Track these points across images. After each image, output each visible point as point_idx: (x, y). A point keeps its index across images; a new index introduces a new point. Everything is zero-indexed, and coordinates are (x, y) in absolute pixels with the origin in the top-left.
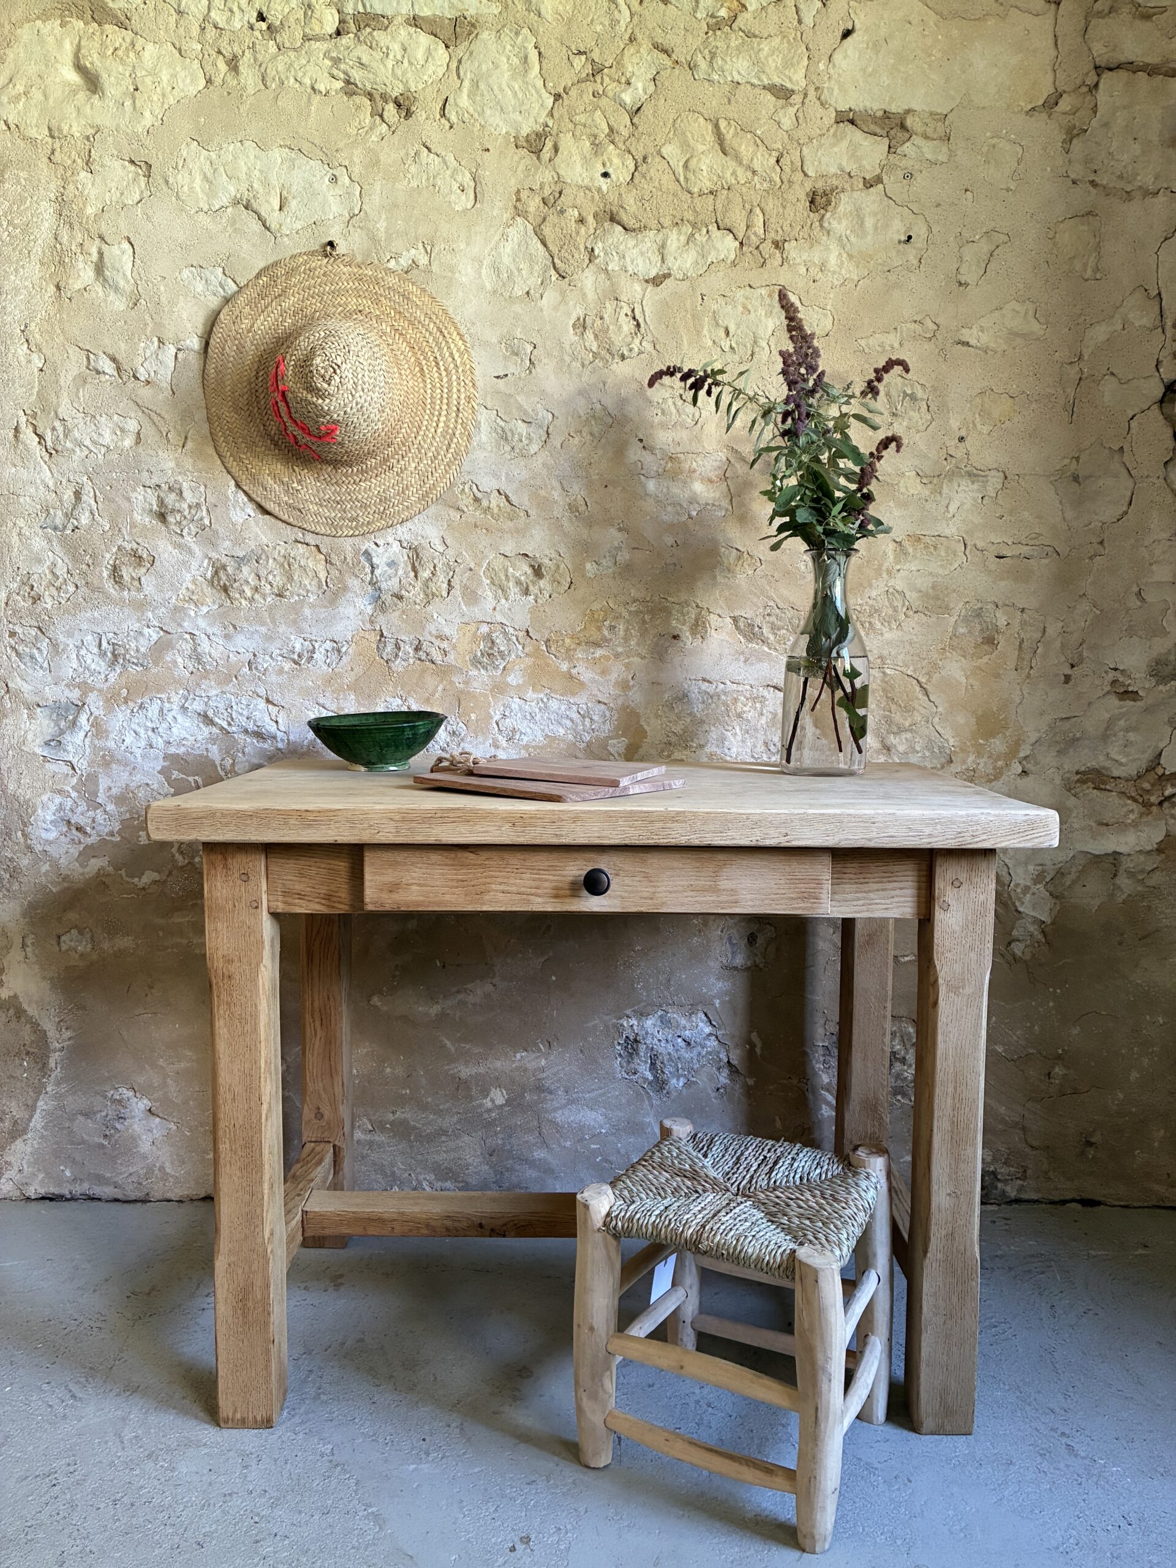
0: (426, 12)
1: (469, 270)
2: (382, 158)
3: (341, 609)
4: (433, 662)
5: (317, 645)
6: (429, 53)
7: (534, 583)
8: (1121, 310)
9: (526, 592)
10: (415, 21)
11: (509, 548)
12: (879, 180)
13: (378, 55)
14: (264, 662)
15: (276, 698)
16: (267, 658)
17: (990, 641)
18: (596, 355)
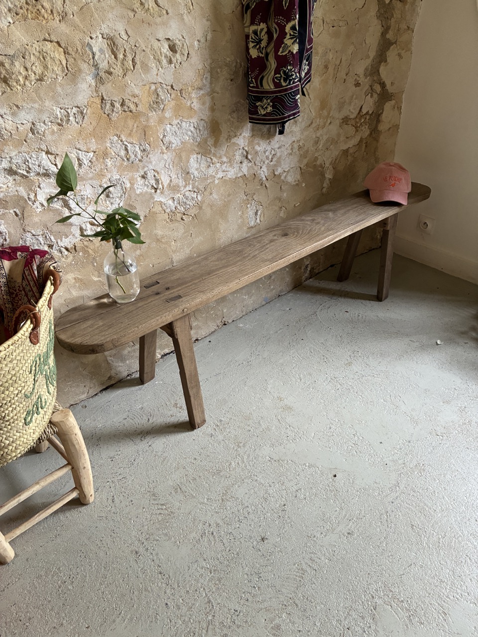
3: (79, 85)
4: (131, 111)
5: (69, 111)
7: (173, 56)
9: (170, 62)
11: (161, 36)
14: (41, 127)
15: (53, 149)
16: (42, 125)
17: (326, 67)
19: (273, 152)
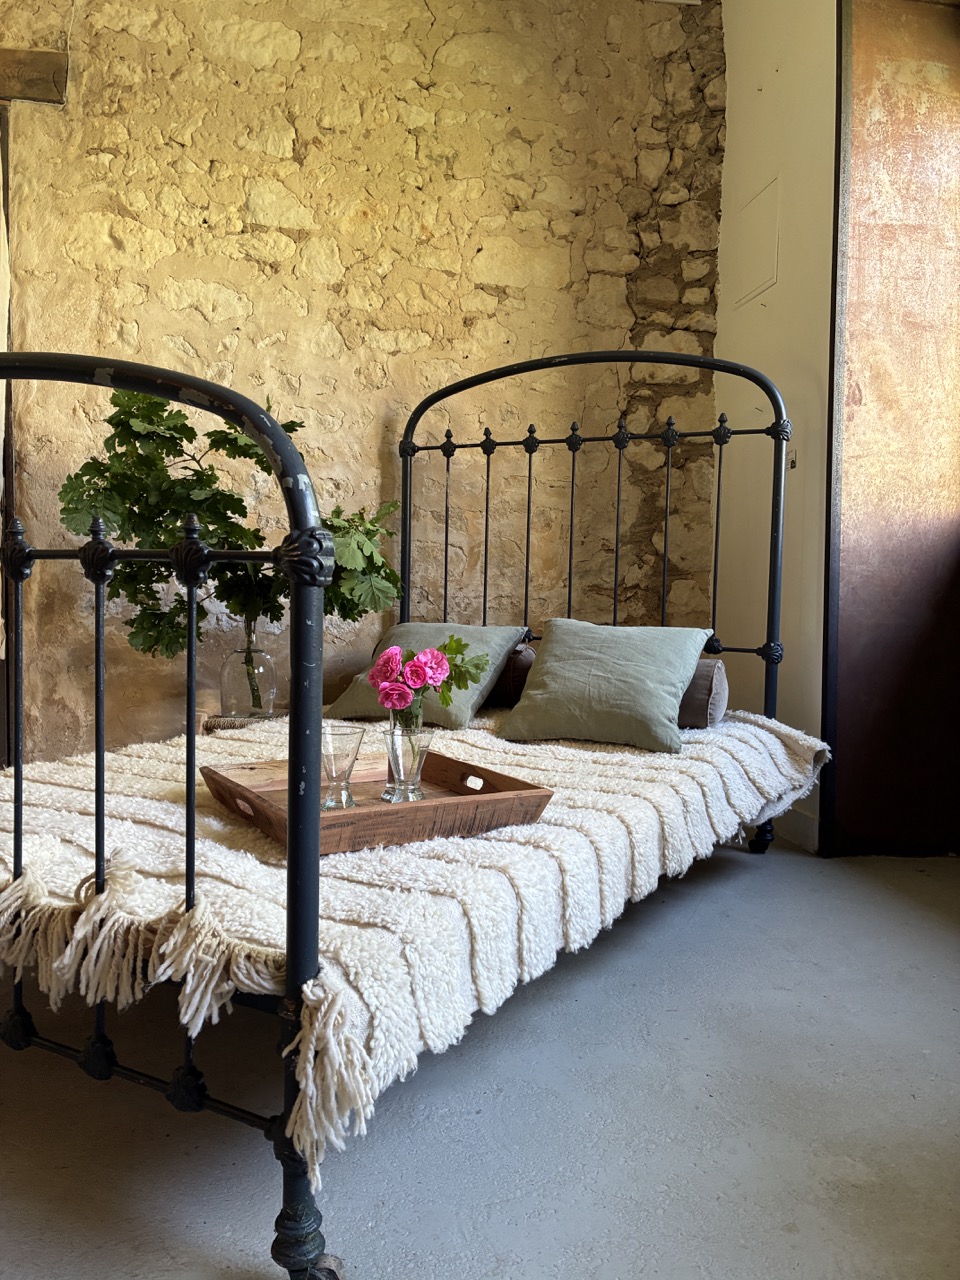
0: (285, 226)
1: (305, 344)
2: (263, 290)
6: (287, 245)
8: (602, 378)
9: (332, 496)
10: (280, 230)
11: (324, 475)
12: (494, 315)
13: (262, 244)
17: (548, 525)
18: (365, 386)
19: (466, 601)
